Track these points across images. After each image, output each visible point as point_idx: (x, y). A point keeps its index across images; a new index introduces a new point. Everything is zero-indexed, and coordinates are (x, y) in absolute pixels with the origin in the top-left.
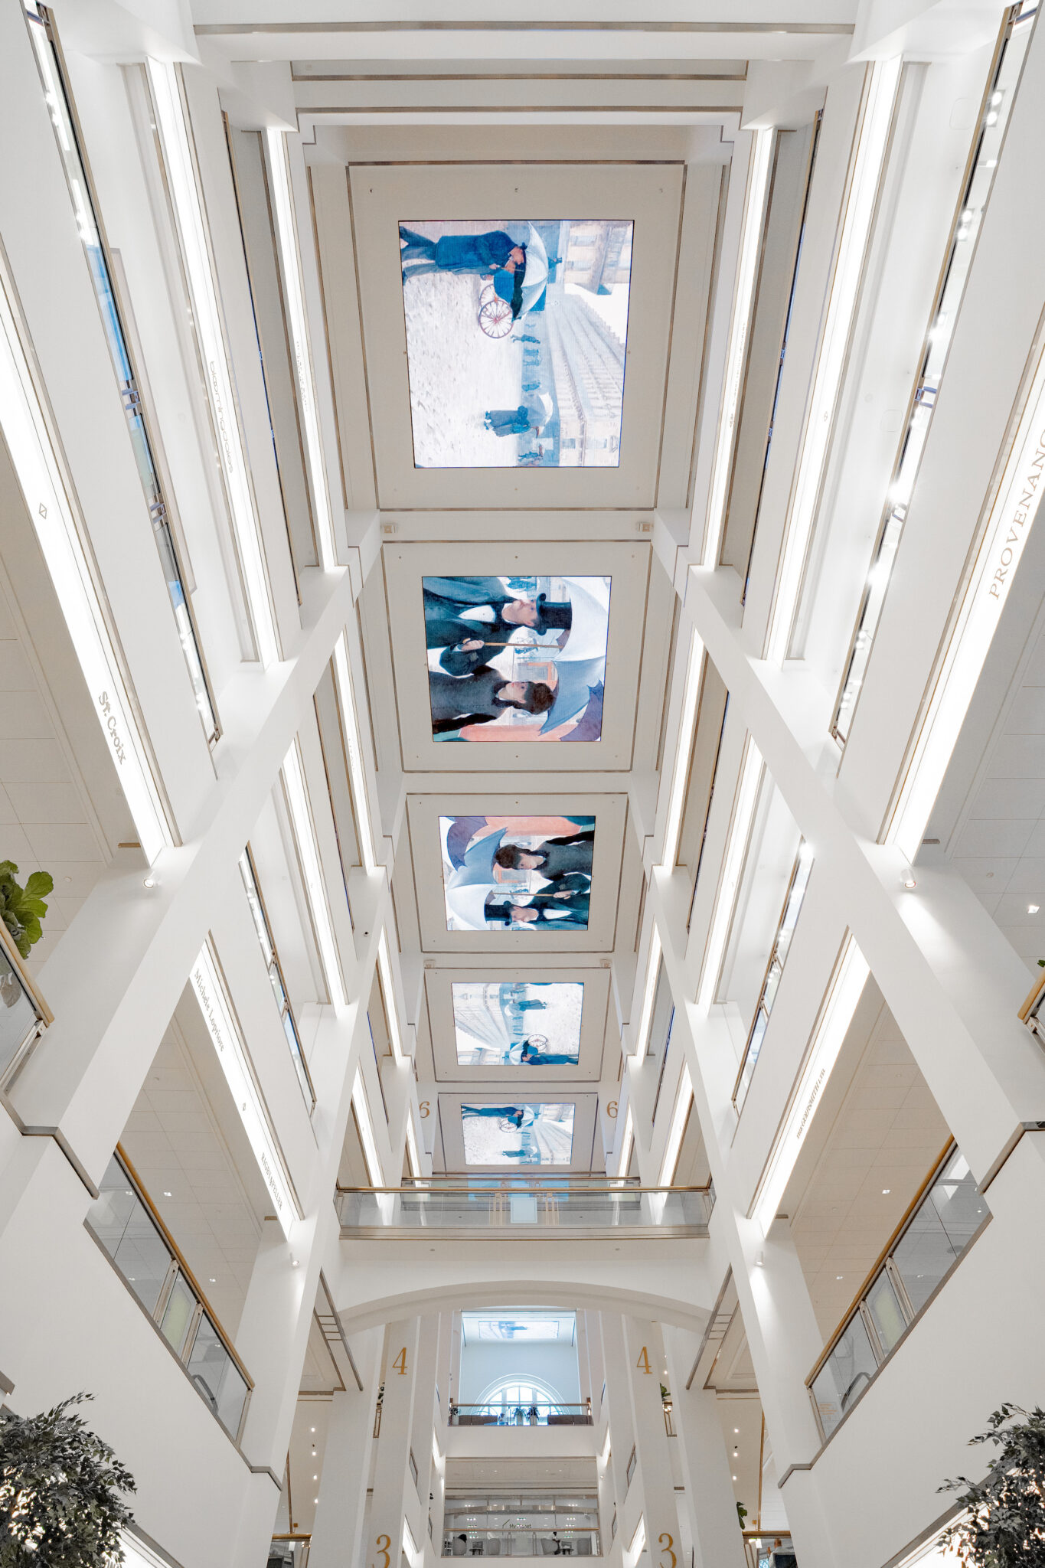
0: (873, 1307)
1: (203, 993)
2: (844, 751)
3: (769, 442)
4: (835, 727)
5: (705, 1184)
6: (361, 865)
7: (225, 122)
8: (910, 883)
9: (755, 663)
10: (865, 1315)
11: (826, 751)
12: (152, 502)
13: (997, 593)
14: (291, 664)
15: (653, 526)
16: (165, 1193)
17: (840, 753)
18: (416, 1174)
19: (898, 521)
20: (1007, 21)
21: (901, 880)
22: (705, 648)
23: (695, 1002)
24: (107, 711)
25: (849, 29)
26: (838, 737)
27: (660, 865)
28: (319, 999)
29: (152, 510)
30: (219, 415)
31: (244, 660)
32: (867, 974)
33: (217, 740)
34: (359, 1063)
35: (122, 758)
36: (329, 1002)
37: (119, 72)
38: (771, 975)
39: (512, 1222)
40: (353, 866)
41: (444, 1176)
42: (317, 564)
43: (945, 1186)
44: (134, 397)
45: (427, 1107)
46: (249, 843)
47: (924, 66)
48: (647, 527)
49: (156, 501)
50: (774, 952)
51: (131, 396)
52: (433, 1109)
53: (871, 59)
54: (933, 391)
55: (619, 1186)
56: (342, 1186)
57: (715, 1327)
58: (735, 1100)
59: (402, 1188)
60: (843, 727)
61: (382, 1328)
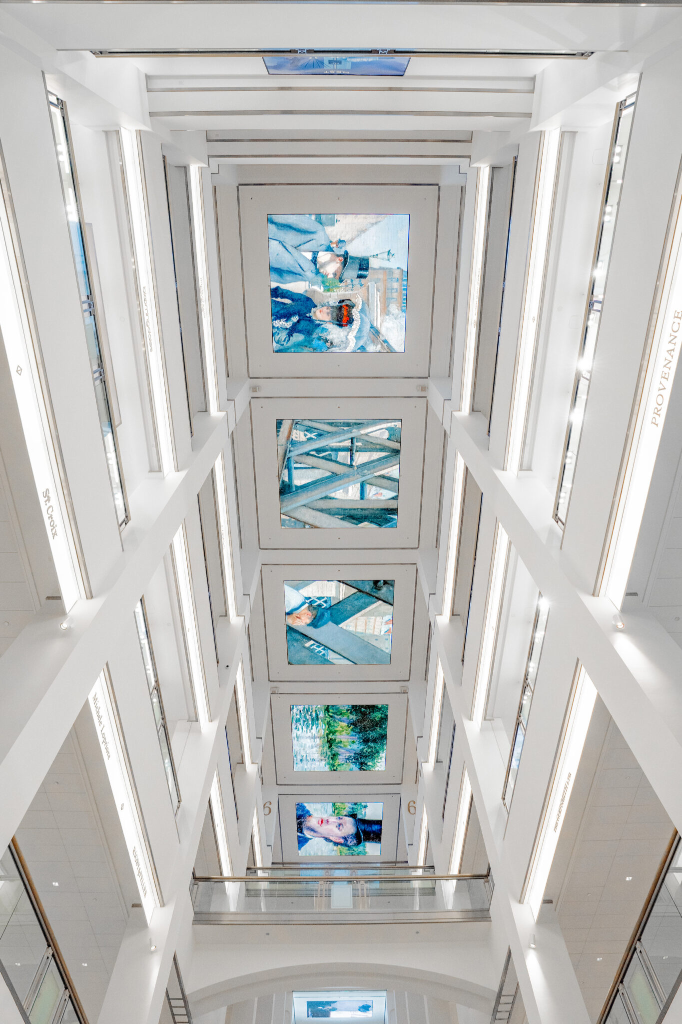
0: (629, 987)
1: (98, 712)
2: (564, 531)
3: (499, 336)
4: (556, 515)
5: (485, 873)
6: (226, 616)
7: (164, 161)
8: (620, 625)
9: (499, 473)
10: (624, 997)
11: (551, 532)
12: (95, 367)
13: (656, 423)
14: (183, 474)
15: (428, 388)
16: (54, 883)
17: (562, 532)
18: (259, 864)
19: (586, 380)
20: (619, 109)
21: (613, 623)
22: (465, 464)
23: (470, 719)
24: (48, 502)
25: (529, 115)
26: (559, 522)
27: (441, 615)
28: (189, 718)
29: (94, 373)
30: (146, 318)
31: (151, 471)
32: (596, 694)
33: (126, 524)
34: (217, 769)
35: (54, 535)
36: (197, 721)
37: (104, 134)
38: (525, 697)
39: (332, 907)
40: (221, 616)
41: (281, 866)
42: (206, 410)
43: (674, 873)
44: (92, 305)
45: (270, 806)
46: (143, 596)
47: (574, 133)
48: (424, 388)
49: (99, 367)
50: (526, 679)
51: (89, 304)
52: (274, 808)
53: (543, 129)
54: (600, 302)
55: (419, 874)
56: (197, 875)
57: (500, 1008)
58: (504, 799)
59: (247, 877)
60: (562, 515)
61: (224, 1010)
